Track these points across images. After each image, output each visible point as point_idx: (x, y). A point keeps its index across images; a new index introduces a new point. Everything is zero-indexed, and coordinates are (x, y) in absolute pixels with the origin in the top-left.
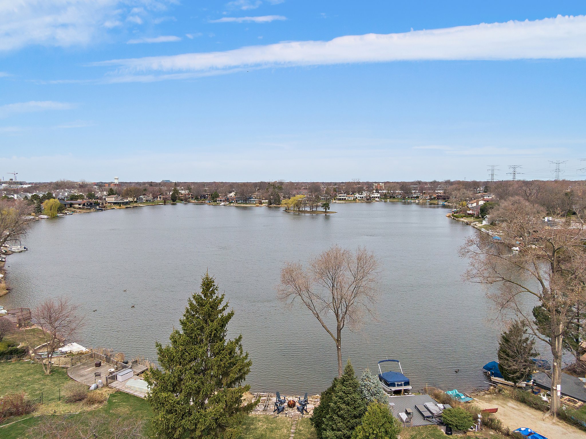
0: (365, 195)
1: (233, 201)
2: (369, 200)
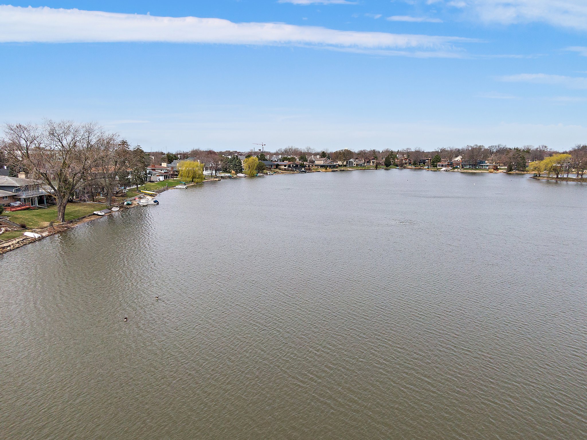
1: (459, 167)
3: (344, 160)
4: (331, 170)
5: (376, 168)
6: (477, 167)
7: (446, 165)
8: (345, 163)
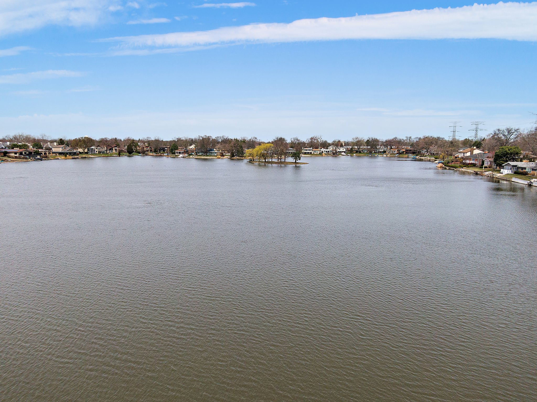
0: (331, 149)
1: (193, 154)
2: (335, 154)
3: (85, 148)
4: (71, 157)
5: (119, 155)
6: (208, 154)
7: (183, 152)
8: (86, 150)
